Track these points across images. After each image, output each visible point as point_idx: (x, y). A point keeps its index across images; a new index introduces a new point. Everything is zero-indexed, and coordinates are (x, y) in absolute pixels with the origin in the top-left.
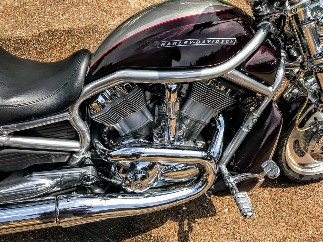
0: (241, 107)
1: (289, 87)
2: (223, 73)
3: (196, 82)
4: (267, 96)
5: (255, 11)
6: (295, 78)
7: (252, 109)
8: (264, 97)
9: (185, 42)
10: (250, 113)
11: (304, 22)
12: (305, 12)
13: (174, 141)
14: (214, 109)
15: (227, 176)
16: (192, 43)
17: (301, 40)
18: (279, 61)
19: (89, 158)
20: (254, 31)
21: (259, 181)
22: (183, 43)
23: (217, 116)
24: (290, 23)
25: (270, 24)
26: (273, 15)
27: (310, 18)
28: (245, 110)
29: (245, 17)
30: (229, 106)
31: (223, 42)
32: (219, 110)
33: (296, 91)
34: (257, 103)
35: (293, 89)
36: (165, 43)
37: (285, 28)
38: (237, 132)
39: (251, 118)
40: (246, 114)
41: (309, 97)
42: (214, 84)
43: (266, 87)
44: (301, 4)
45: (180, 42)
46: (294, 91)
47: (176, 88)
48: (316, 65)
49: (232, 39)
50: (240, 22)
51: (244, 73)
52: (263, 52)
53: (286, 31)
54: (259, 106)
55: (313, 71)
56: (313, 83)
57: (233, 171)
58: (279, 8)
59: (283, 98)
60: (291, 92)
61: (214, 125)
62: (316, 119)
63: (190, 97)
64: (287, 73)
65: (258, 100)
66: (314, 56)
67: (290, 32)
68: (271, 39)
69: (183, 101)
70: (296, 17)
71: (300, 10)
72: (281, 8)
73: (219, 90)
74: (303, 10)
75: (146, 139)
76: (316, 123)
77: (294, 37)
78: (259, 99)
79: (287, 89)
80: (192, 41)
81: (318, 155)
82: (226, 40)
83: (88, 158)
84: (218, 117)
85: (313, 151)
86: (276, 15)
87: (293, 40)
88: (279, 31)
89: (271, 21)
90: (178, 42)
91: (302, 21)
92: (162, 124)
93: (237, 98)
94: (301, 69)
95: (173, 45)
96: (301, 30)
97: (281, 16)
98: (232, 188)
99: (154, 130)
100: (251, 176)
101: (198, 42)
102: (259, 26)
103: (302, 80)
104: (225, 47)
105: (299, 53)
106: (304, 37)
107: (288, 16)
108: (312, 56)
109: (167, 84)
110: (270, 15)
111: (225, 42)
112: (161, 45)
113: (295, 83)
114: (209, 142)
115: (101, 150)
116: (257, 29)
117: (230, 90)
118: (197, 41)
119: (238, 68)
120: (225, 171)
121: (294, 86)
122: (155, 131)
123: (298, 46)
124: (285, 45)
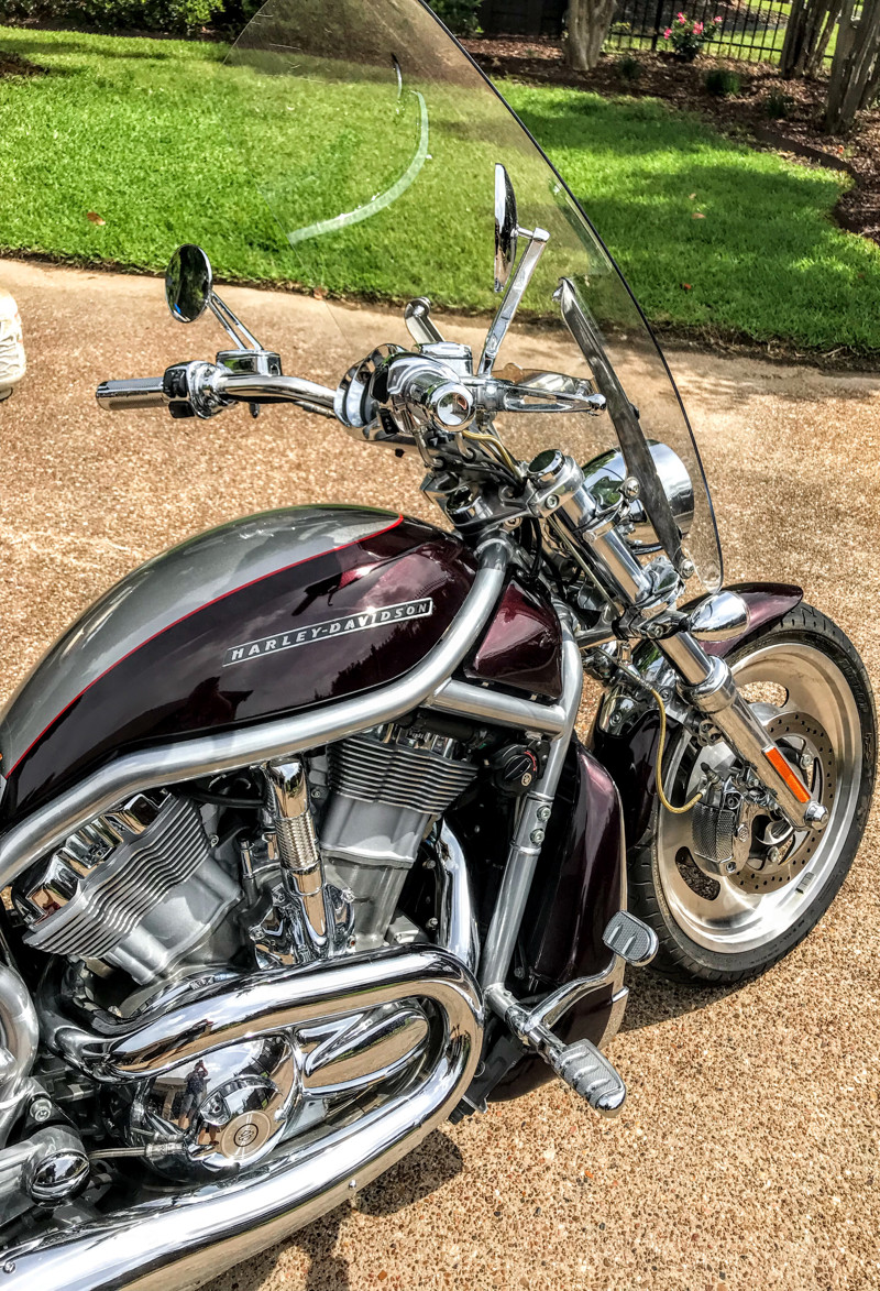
0: (496, 784)
1: (606, 698)
2: (421, 700)
3: (345, 740)
4: (556, 733)
5: (458, 519)
6: (614, 668)
7: (527, 779)
8: (548, 736)
9: (300, 635)
10: (526, 794)
11: (584, 526)
12: (578, 501)
13: (325, 947)
14: (420, 811)
15: (516, 1013)
16: (320, 635)
17: (593, 568)
18: (557, 633)
19: (43, 1096)
20: (470, 571)
21: (614, 1000)
22: (293, 638)
23: (432, 833)
24: (552, 532)
25: (503, 543)
26: (506, 521)
27: (594, 511)
28: (508, 788)
29: (437, 536)
30: (461, 790)
31: (400, 614)
32: (435, 811)
33: (628, 704)
34: (534, 759)
35: (619, 701)
36: (242, 650)
37: (545, 546)
38: (505, 865)
39: (531, 808)
40: (515, 800)
41: (668, 710)
42: (402, 735)
43: (547, 711)
44: (565, 485)
45: (286, 638)
46: (623, 706)
47: (301, 771)
48: (649, 622)
49: (423, 603)
50: (429, 553)
51: (476, 683)
52: (510, 616)
53: (549, 551)
54: (543, 765)
55: (649, 640)
56: (663, 671)
57: (531, 994)
58: (514, 500)
59: (603, 732)
60: (617, 710)
61: (432, 864)
62: (706, 768)
63: (340, 790)
64: (588, 660)
65: (536, 751)
66: (637, 599)
67: (560, 553)
68: (518, 580)
69: (322, 813)
70: (562, 514)
71: (565, 499)
72: (520, 500)
73: (419, 750)
74: (573, 498)
75: (230, 970)
76: (709, 779)
77: (572, 562)
78: (537, 748)
79: (603, 703)
80: (316, 628)
81: (753, 876)
82: (405, 607)
83: (38, 1097)
84: (438, 837)
85: (732, 865)
86: (511, 518)
87: (574, 570)
88: (533, 554)
89: (503, 535)
90: (280, 640)
91: (580, 521)
92: (275, 900)
93: (477, 758)
94: (619, 639)
95: (267, 649)
96: (585, 545)
97: (526, 520)
98: (543, 1045)
99: (251, 929)
100: (587, 986)
101: (336, 627)
102: (478, 555)
103: (631, 668)
104: (404, 626)
105: (599, 600)
106: (596, 558)
107: (541, 517)
108: (633, 600)
109: (268, 767)
110: (500, 522)
111: (405, 615)
112: (234, 658)
113: (618, 683)
114: (434, 921)
115: (85, 1052)
116: (477, 565)
117: (451, 740)
118: (333, 626)
119: (458, 673)
120: (505, 1001)
121: (619, 693)
122: (257, 931)
123: (591, 583)
124: (559, 587)
